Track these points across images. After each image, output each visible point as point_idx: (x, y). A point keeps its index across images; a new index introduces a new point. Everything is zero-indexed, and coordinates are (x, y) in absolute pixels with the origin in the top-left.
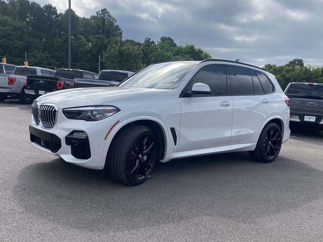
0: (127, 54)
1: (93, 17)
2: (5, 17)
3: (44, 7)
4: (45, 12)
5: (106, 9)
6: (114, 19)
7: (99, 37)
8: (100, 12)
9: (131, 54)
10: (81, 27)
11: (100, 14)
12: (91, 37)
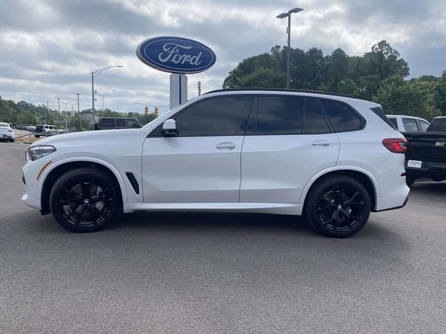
0: (405, 96)
1: (368, 55)
2: (267, 70)
3: (308, 52)
4: (309, 57)
5: (385, 41)
6: (396, 52)
7: (373, 79)
8: (377, 46)
9: (410, 94)
10: (352, 69)
11: (376, 49)
12: (361, 79)
